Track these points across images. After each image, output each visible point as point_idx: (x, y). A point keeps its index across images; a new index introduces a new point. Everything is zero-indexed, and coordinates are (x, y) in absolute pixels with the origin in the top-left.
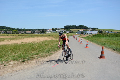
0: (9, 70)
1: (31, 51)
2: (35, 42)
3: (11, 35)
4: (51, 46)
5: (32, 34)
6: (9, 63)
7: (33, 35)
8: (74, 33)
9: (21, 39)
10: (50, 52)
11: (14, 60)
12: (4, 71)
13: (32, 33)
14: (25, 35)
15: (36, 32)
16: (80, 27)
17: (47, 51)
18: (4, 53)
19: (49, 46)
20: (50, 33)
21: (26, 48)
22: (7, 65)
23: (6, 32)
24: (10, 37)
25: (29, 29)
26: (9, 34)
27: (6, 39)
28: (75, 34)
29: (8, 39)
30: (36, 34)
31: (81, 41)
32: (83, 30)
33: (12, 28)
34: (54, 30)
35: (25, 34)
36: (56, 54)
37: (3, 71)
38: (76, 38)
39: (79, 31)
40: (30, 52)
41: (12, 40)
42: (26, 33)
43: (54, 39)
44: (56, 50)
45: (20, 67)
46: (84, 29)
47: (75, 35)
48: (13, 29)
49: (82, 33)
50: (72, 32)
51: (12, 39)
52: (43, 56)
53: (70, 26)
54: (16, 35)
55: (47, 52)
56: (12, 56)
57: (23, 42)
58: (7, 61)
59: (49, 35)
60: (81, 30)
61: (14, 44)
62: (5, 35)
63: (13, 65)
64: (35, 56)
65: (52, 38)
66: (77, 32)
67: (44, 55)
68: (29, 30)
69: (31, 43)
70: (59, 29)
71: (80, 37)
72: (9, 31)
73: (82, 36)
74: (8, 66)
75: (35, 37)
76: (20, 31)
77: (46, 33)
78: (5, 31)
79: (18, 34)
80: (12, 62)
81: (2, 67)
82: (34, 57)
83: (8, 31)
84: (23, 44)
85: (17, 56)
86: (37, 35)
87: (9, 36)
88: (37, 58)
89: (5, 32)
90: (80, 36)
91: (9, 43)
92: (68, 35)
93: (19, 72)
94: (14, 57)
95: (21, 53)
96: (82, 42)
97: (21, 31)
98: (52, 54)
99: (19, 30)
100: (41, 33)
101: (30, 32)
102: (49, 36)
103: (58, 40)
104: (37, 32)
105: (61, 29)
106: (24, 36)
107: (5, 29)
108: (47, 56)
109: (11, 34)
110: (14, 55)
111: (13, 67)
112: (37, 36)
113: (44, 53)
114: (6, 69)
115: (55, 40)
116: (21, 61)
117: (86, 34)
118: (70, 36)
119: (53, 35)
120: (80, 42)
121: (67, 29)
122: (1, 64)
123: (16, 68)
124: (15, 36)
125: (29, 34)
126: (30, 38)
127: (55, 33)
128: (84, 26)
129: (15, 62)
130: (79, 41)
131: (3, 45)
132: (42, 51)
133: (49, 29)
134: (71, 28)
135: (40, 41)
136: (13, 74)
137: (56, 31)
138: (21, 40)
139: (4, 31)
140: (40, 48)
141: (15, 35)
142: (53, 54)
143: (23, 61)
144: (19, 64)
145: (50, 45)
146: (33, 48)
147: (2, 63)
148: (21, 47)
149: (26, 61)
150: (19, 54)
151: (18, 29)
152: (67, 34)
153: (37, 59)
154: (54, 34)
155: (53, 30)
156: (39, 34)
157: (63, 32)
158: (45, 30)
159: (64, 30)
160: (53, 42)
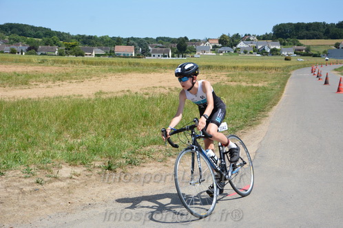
0: (55, 200)
1: (137, 130)
2: (150, 92)
3: (55, 61)
5: (137, 60)
6: (55, 171)
7: (141, 61)
8: (315, 56)
9: (94, 78)
11: (72, 162)
12: (38, 204)
13: (138, 56)
14: (111, 64)
15: (154, 51)
18: (31, 131)
20: (210, 54)
21: (117, 115)
22: (46, 179)
23: (36, 50)
24: (52, 67)
25: (125, 39)
26: (45, 57)
27: (35, 77)
28: (318, 60)
29: (44, 79)
30: (152, 58)
33: (59, 34)
34: (227, 42)
35: (111, 59)
37: (34, 202)
38: (323, 77)
39: (337, 46)
40: (132, 131)
41: (58, 83)
42: (112, 54)
43: (230, 79)
44: (241, 128)
45: (97, 189)
47: (321, 65)
48: (62, 36)
50: (308, 50)
51: (59, 78)
53: (298, 27)
54: (75, 63)
56: (63, 146)
57: (105, 89)
58: (46, 164)
59: (208, 64)
61: (69, 97)
62: (30, 61)
63: (68, 181)
64: (155, 148)
65: (222, 78)
66: (326, 53)
68: (128, 42)
69: (136, 93)
70: (249, 40)
72: (46, 44)
74: (50, 185)
75: (150, 71)
76: (90, 44)
77: (193, 54)
78: (32, 45)
79: (80, 58)
80: (66, 171)
81: (27, 189)
82: (150, 151)
83: (40, 43)
84: (104, 97)
85: (81, 144)
86: (159, 62)
87: (47, 66)
88: (162, 155)
89: (32, 49)
91: (47, 95)
92: (288, 63)
93: (93, 210)
94: (71, 149)
95: (99, 135)
97: (92, 45)
99: (84, 43)
100: (173, 56)
101: (130, 50)
103: (244, 84)
104: (158, 49)
105: (259, 38)
106: (107, 67)
107: (30, 35)
109: (54, 58)
110: (71, 141)
111: (69, 190)
112: (158, 65)
114: (43, 194)
115: (234, 84)
116: (100, 167)
118: (299, 67)
119: (223, 64)
121: (286, 37)
122: (26, 178)
123: (81, 195)
124: (71, 64)
125: (125, 56)
126: (129, 75)
127: (231, 54)
129: (78, 170)
131: (24, 102)
133: (208, 40)
134: (304, 32)
135: (173, 88)
136: (70, 218)
137: (238, 46)
138: (93, 83)
139: (28, 43)
141: (71, 62)
143: (109, 168)
144: (93, 177)
146: (145, 117)
147: (29, 173)
148: (95, 111)
149: (120, 166)
150: (90, 138)
151: (83, 36)
152: (286, 59)
153: (164, 160)
154: (226, 58)
155: (223, 41)
156: (167, 58)
157: (269, 51)
158: (191, 41)
159: (272, 45)
160: (227, 93)
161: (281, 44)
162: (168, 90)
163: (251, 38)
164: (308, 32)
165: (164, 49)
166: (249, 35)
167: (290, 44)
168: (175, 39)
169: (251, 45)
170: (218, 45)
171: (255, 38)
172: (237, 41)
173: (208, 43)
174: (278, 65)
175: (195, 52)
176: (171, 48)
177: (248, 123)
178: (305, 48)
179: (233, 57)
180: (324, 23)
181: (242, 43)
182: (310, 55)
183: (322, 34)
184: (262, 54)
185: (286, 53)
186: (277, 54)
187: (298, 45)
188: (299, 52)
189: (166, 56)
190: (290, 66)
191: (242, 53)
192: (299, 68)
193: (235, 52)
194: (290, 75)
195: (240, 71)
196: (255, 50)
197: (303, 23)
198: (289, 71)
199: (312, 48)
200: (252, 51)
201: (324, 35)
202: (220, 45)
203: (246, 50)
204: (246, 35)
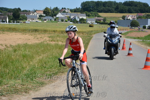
4: (40, 61)
10: (37, 80)
16: (127, 8)
17: (28, 76)
19: (35, 62)
31: (130, 49)
32: (136, 14)
34: (50, 13)
36: (53, 84)
39: (124, 18)
43: (51, 39)
44: (56, 74)
46: (142, 12)
49: (133, 24)
50: (104, 20)
52: (17, 91)
53: (98, 3)
55: (29, 79)
59: (35, 28)
60: (130, 17)
65: (45, 38)
67: (20, 87)
70: (64, 12)
71: (127, 37)
73: (134, 34)
77: (24, 21)
90: (127, 35)
92: (91, 29)
96: (131, 52)
98: (42, 84)
100: (9, 22)
102: (36, 30)
103: (60, 43)
105: (71, 11)
108: (26, 91)
113: (20, 81)
115: (53, 43)
117: (144, 27)
120: (126, 51)
121: (90, 11)
127: (52, 22)
128: (140, 3)
130: (123, 48)
132: (12, 75)
133: (35, 11)
134: (102, 8)
135: (8, 45)
137: (57, 16)
140: (6, 66)
142: (46, 84)
145: (37, 58)
152: (90, 26)
155: (47, 12)
156: (5, 23)
157: (78, 20)
158: (23, 11)
159: (81, 16)
160: (48, 49)
161: (87, 15)
162: (4, 47)
163: (66, 11)
164: (104, 8)
165: (2, 16)
166: (65, 8)
167: (93, 16)
168: (11, 9)
169: (66, 15)
170: (43, 15)
171: (69, 11)
172: (56, 12)
173: (35, 13)
174: (84, 30)
175: (26, 19)
176: (8, 16)
177: (61, 71)
178: (102, 18)
179: (54, 23)
180: (115, 2)
181: (60, 14)
182: (106, 24)
183: (113, 9)
184: (74, 22)
185: (90, 22)
186: (84, 23)
187: (98, 17)
188: (98, 21)
189: (4, 22)
190: (92, 31)
191: (60, 21)
192: (98, 32)
193: (55, 20)
194: (92, 37)
195: (58, 34)
196: (69, 19)
197: (101, 2)
198: (91, 35)
199: (107, 19)
200: (67, 20)
201: (115, 10)
202: (45, 15)
203: (63, 19)
204: (62, 8)
